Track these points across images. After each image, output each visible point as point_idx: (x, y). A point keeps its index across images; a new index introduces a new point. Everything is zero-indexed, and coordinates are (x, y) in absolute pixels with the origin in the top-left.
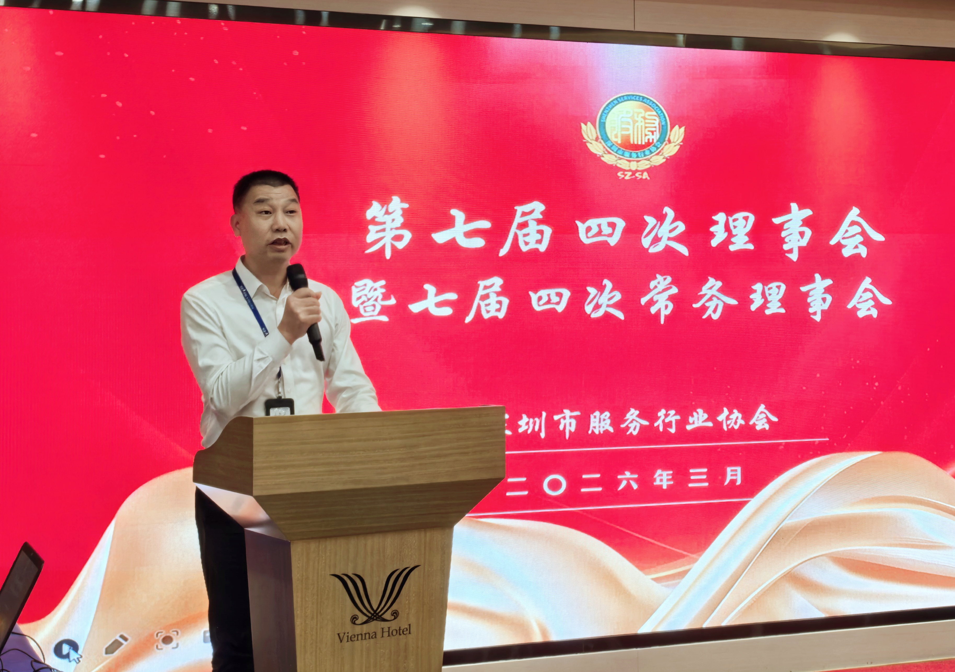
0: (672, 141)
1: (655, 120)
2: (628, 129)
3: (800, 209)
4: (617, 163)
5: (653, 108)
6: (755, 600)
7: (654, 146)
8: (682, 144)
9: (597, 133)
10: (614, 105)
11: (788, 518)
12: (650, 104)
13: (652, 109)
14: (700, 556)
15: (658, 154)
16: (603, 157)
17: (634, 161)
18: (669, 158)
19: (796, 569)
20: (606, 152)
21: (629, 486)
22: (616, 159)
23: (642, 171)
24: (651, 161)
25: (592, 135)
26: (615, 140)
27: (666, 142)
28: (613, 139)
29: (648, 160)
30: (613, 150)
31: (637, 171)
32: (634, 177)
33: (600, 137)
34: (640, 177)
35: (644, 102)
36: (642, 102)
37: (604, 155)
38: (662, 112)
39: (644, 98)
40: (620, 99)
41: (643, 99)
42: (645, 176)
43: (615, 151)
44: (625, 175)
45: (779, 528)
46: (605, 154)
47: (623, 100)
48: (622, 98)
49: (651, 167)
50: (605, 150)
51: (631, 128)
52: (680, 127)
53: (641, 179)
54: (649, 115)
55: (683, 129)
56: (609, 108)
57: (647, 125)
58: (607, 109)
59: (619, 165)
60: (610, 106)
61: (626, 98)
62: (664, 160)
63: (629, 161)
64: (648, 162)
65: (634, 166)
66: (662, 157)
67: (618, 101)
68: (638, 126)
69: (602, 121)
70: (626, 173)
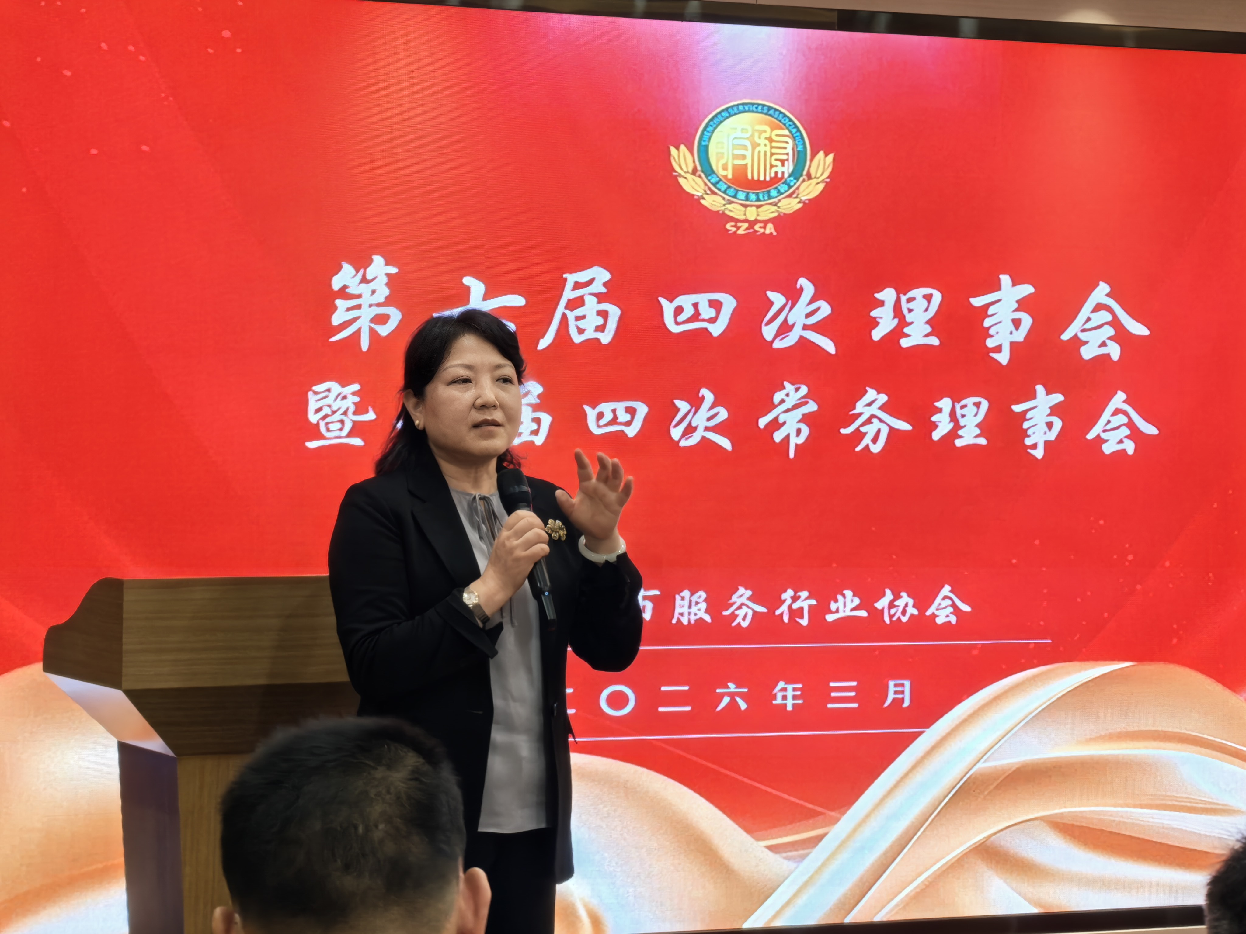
0: (813, 176)
1: (787, 143)
2: (744, 157)
3: (1014, 284)
4: (726, 209)
5: (785, 125)
6: (927, 883)
7: (785, 183)
8: (828, 180)
9: (694, 162)
10: (721, 119)
11: (983, 760)
12: (780, 118)
13: (783, 126)
14: (844, 813)
15: (790, 196)
16: (704, 199)
17: (751, 206)
18: (807, 202)
19: (992, 839)
20: (709, 192)
21: (733, 704)
22: (724, 202)
23: (766, 222)
24: (779, 207)
25: (687, 165)
26: (724, 173)
27: (805, 177)
28: (721, 172)
29: (775, 205)
30: (719, 190)
31: (756, 221)
32: (751, 230)
33: (699, 168)
34: (762, 230)
35: (771, 115)
36: (766, 114)
37: (705, 196)
38: (799, 130)
39: (770, 108)
40: (733, 109)
41: (768, 111)
42: (770, 229)
43: (723, 189)
44: (738, 228)
45: (968, 776)
46: (708, 194)
47: (737, 112)
48: (735, 109)
49: (779, 216)
50: (706, 188)
51: (748, 154)
52: (826, 155)
53: (764, 233)
55: (831, 157)
56: (714, 123)
57: (774, 151)
58: (711, 126)
59: (727, 212)
60: (716, 120)
61: (741, 108)
62: (800, 205)
63: (745, 206)
64: (776, 208)
65: (752, 214)
66: (798, 200)
67: (729, 113)
68: (759, 152)
69: (704, 143)
70: (739, 224)
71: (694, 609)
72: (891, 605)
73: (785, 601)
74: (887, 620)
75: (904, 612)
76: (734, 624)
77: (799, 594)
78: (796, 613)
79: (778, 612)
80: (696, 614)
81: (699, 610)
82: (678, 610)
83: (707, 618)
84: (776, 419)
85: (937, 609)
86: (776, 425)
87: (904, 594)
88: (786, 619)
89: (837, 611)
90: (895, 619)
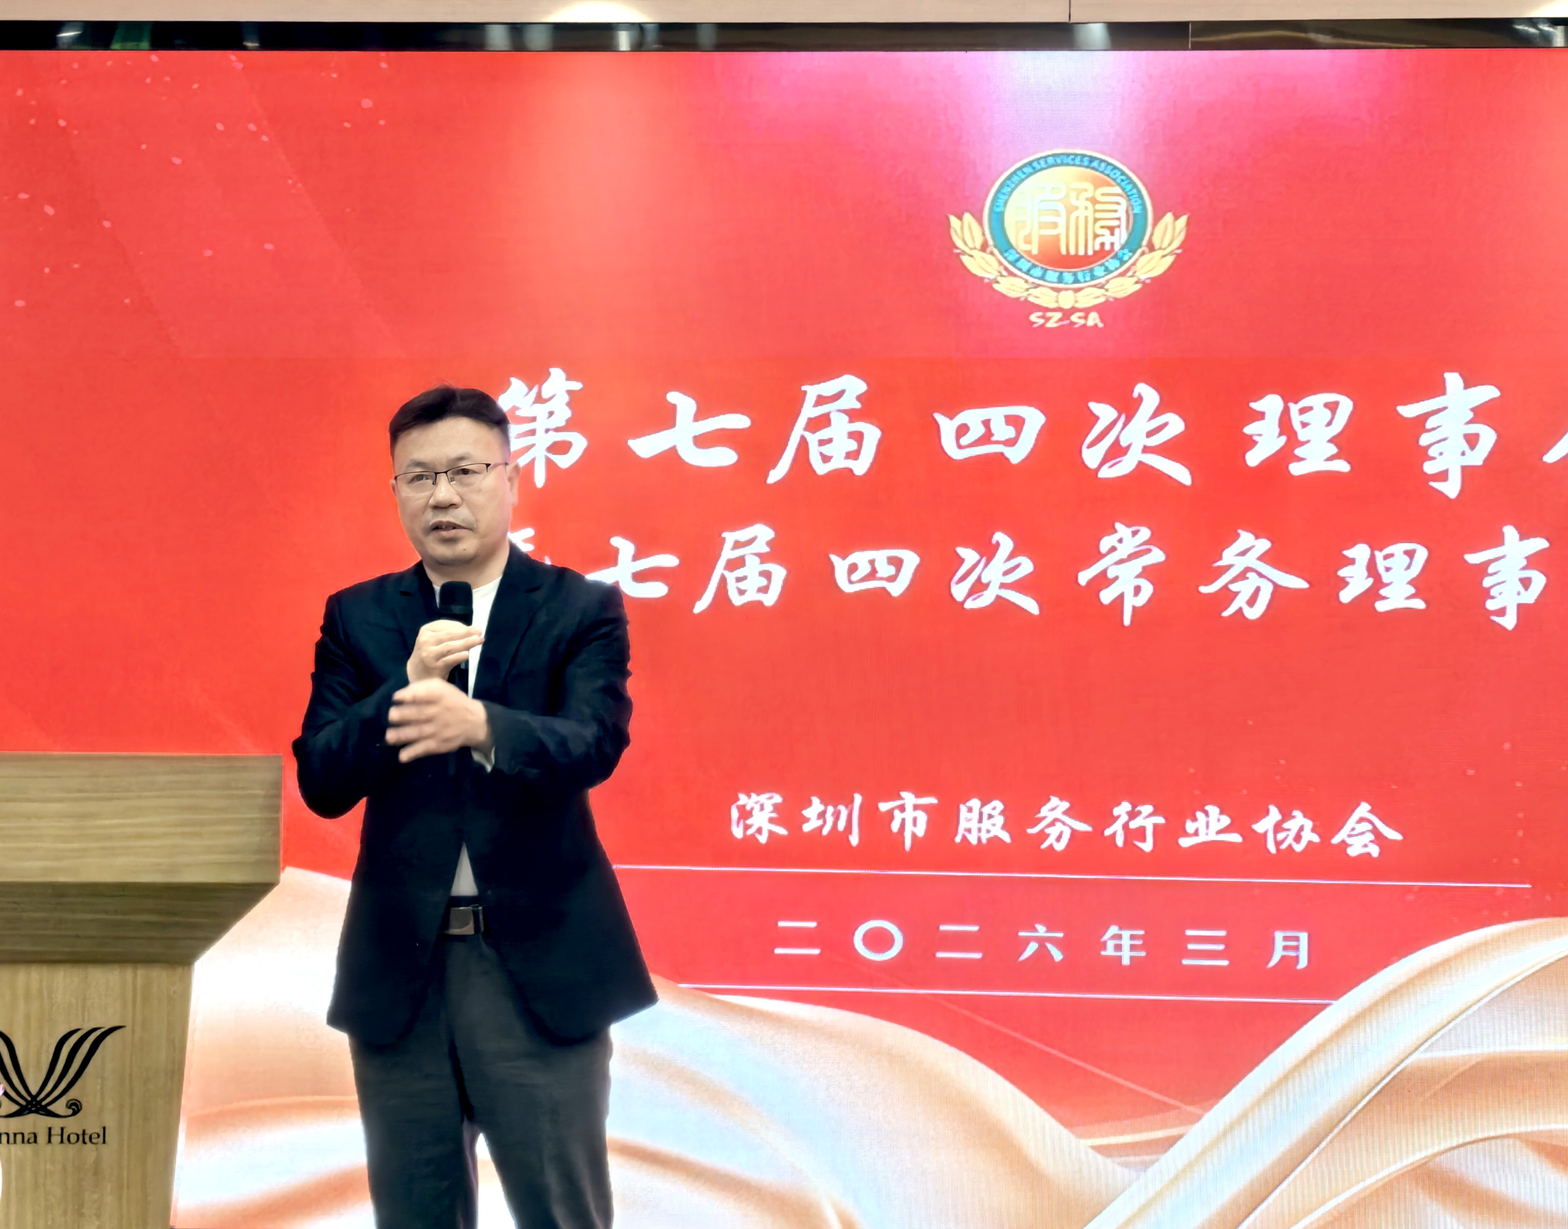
0: (1157, 246)
1: (1118, 203)
2: (1055, 225)
3: (1468, 385)
4: (1030, 294)
5: (1114, 180)
7: (1115, 257)
8: (1179, 251)
9: (984, 234)
10: (1022, 176)
11: (1422, 1048)
12: (1109, 172)
13: (1112, 182)
14: (1206, 1109)
15: (1123, 274)
16: (997, 282)
17: (1067, 289)
18: (1148, 281)
19: (1438, 1158)
20: (1004, 273)
21: (1043, 951)
22: (1027, 286)
23: (1087, 311)
24: (1107, 290)
25: (973, 239)
26: (1027, 247)
27: (1144, 248)
28: (1023, 247)
29: (1101, 287)
30: (1020, 270)
31: (1074, 310)
32: (1066, 322)
33: (991, 242)
34: (1082, 322)
35: (1094, 169)
36: (1086, 168)
37: (1000, 279)
38: (1135, 186)
39: (1092, 159)
40: (1039, 163)
41: (1090, 162)
42: (1094, 319)
43: (1025, 269)
44: (1048, 319)
45: (1399, 1069)
46: (1002, 276)
47: (1046, 166)
48: (1043, 161)
49: (1106, 302)
50: (1002, 269)
51: (1062, 221)
52: (1177, 217)
53: (1084, 326)
54: (1103, 195)
55: (1183, 220)
56: (1013, 182)
57: (1098, 215)
58: (1008, 186)
59: (1031, 299)
60: (1015, 179)
61: (1050, 160)
62: (1137, 286)
63: (1058, 290)
64: (1102, 291)
65: (1067, 300)
66: (1135, 279)
67: (1034, 168)
68: (1077, 218)
69: (998, 210)
70: (1049, 314)
71: (986, 824)
72: (1278, 828)
73: (1118, 817)
74: (1272, 847)
75: (1298, 838)
76: (1044, 846)
77: (1139, 808)
78: (1134, 835)
79: (1108, 832)
80: (988, 831)
81: (994, 825)
82: (963, 825)
83: (1006, 837)
84: (1104, 573)
85: (1350, 836)
86: (1103, 580)
87: (1297, 813)
88: (1120, 841)
89: (1196, 833)
90: (1284, 846)
